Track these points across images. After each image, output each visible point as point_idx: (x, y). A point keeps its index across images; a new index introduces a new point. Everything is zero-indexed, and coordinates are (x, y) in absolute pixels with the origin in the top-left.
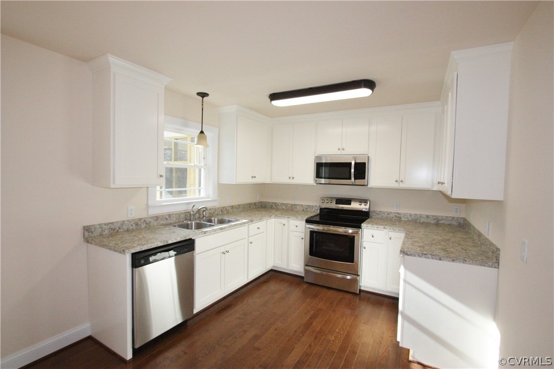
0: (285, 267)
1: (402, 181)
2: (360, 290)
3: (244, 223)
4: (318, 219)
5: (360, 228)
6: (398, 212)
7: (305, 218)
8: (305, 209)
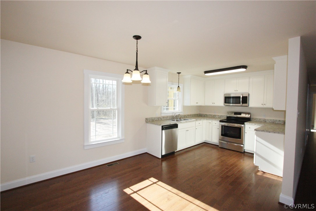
0: (210, 141)
1: (265, 104)
2: (244, 152)
3: (194, 121)
4: (226, 120)
5: (244, 124)
6: (265, 118)
7: (219, 120)
8: (220, 117)
